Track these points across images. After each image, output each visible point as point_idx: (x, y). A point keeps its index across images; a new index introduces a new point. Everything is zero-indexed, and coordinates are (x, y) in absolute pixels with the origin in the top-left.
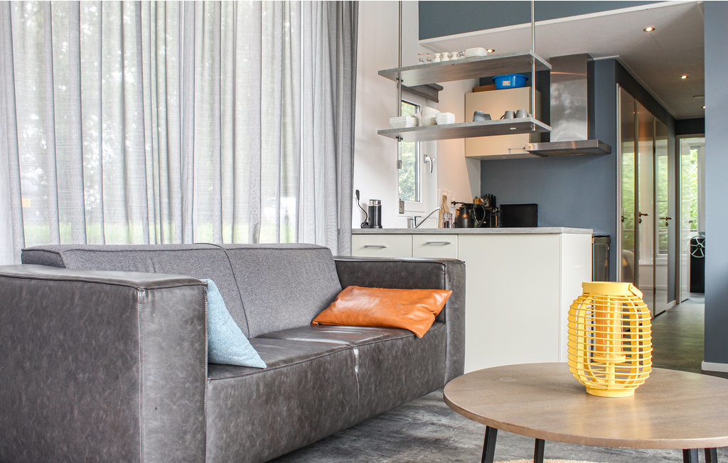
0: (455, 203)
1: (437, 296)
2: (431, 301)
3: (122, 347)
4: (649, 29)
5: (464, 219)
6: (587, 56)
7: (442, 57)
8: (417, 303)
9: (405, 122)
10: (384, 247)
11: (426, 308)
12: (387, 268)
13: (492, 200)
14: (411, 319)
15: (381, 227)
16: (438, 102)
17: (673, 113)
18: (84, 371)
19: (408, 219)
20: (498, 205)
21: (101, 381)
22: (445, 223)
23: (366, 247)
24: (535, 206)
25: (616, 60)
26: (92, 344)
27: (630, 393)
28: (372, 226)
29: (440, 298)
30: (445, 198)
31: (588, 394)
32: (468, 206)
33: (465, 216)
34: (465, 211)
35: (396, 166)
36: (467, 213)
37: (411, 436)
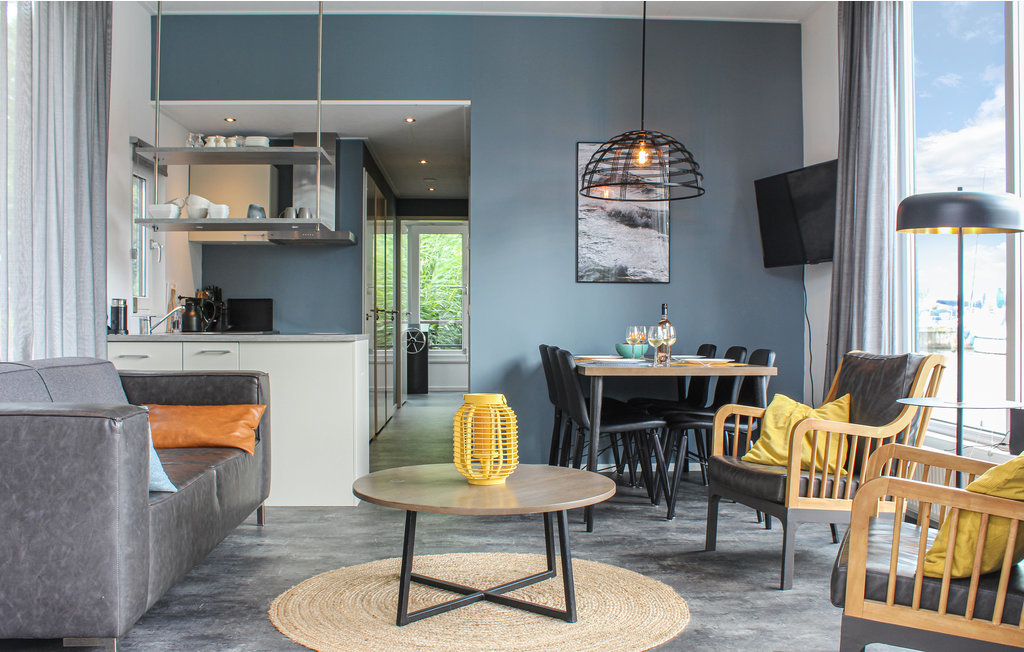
0: (180, 298)
1: (254, 411)
2: (250, 417)
3: (95, 477)
4: (410, 120)
5: (192, 317)
6: (336, 135)
7: (217, 141)
8: (238, 420)
9: (170, 212)
10: (146, 357)
11: (247, 424)
12: (188, 384)
13: (217, 293)
14: (238, 437)
15: (127, 332)
16: (166, 175)
17: (397, 192)
18: (36, 508)
19: (141, 320)
20: (225, 297)
21: (64, 515)
22: (174, 323)
23: (121, 357)
24: (269, 302)
25: (363, 142)
26: (50, 479)
27: (502, 481)
28: (116, 331)
29: (256, 412)
30: (173, 291)
31: (469, 484)
32: (196, 301)
33: (193, 313)
34: (193, 308)
35: (129, 255)
36: (196, 310)
37: (250, 558)
